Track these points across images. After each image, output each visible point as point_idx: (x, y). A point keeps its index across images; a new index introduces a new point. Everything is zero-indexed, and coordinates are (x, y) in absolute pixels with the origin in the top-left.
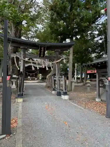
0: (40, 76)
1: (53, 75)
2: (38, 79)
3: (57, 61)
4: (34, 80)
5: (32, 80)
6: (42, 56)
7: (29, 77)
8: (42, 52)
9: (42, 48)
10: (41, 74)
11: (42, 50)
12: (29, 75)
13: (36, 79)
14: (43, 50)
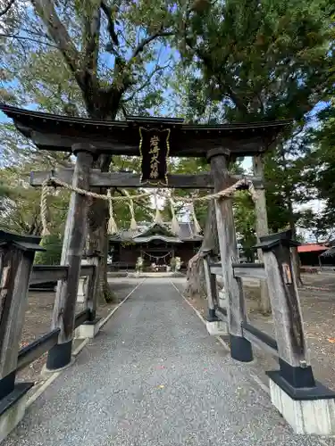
0: (178, 262)
1: (204, 258)
2: (173, 269)
3: (223, 193)
4: (165, 270)
5: (159, 271)
6: (154, 174)
7: (154, 265)
8: (154, 158)
9: (154, 141)
10: (179, 258)
11: (153, 147)
12: (154, 261)
13: (168, 268)
14: (156, 149)
